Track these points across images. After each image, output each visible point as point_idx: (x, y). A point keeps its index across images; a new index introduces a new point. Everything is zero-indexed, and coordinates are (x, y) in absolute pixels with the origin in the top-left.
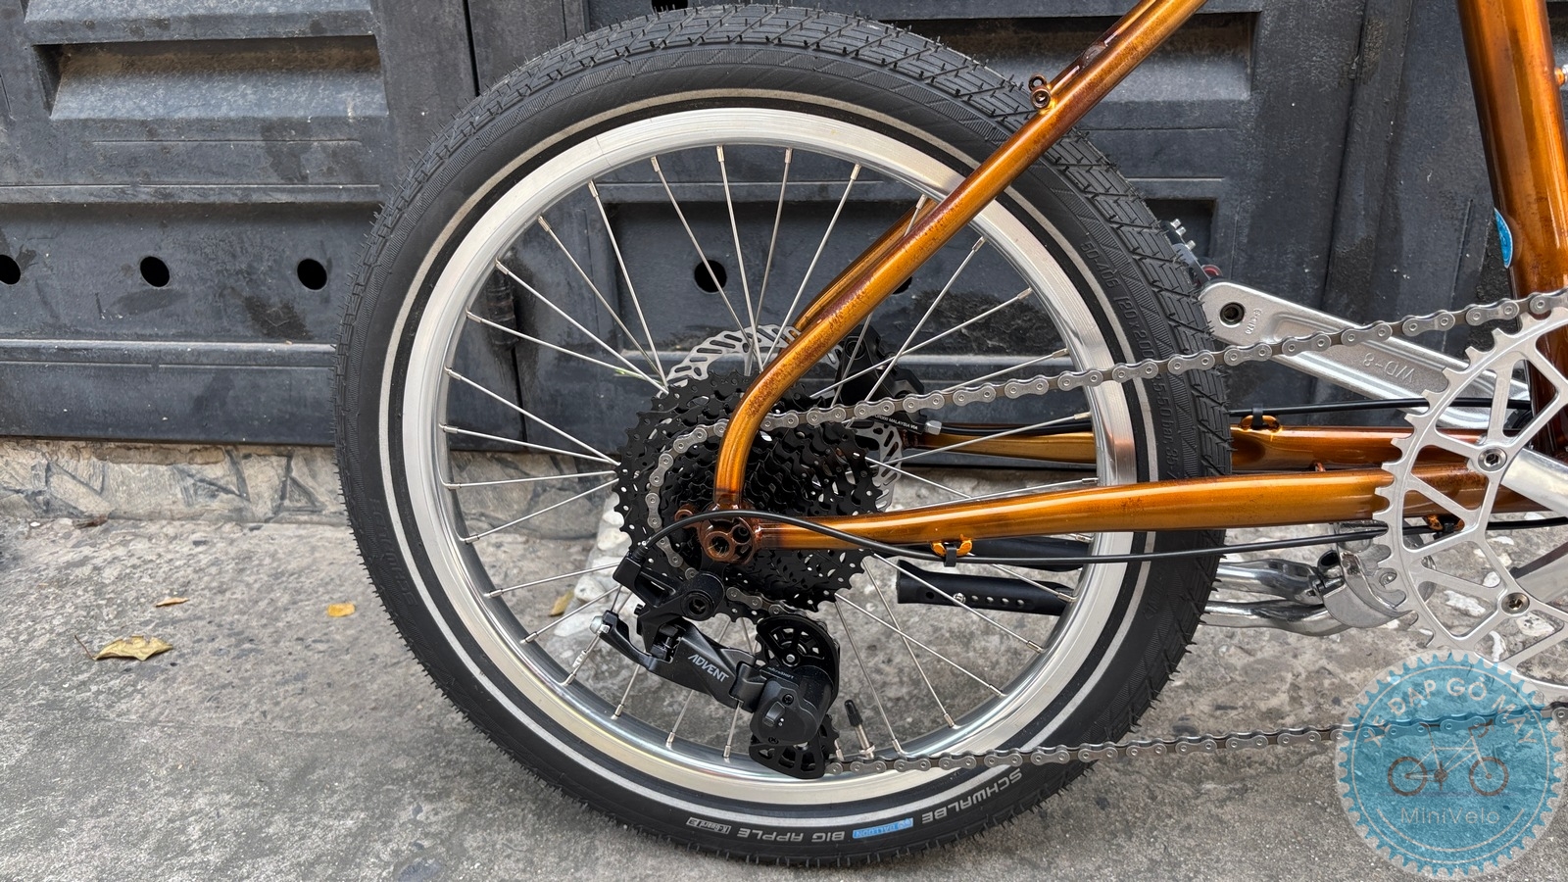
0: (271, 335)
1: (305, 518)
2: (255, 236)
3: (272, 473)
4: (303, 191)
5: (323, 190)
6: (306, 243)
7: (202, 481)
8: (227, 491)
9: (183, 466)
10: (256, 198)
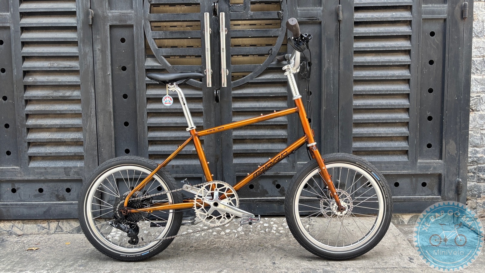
0: (59, 201)
1: (60, 233)
2: (59, 184)
3: (55, 225)
4: (69, 177)
5: (72, 177)
6: (68, 185)
7: (42, 227)
8: (46, 229)
9: (39, 224)
10: (61, 178)
